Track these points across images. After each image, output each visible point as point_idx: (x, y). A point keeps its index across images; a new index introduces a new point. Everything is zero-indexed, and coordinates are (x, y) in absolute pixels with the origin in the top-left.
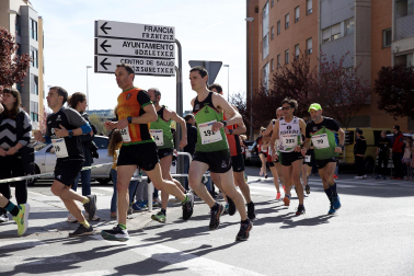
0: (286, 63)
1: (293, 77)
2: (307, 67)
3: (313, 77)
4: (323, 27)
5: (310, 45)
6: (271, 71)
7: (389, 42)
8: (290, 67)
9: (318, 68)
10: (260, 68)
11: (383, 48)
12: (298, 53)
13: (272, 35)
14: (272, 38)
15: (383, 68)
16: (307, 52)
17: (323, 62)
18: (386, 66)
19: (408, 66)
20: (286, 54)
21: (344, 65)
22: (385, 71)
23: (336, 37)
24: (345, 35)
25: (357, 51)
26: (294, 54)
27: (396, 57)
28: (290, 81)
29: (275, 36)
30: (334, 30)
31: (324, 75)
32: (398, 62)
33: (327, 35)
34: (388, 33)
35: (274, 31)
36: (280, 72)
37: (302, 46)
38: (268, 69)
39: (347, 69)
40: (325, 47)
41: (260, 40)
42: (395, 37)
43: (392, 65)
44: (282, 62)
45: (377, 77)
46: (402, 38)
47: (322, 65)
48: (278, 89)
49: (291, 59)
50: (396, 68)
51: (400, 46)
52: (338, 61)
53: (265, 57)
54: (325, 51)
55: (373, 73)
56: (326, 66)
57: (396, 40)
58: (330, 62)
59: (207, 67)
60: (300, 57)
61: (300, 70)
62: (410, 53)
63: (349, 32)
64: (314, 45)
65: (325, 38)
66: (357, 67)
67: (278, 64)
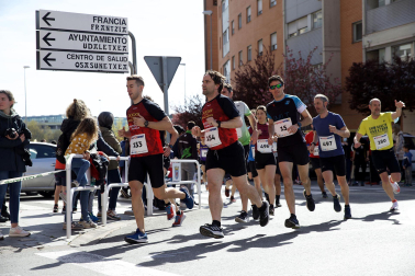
0: (249, 61)
1: (257, 76)
2: (272, 65)
4: (288, 21)
5: (275, 40)
6: (233, 69)
7: (359, 36)
8: (253, 65)
9: (284, 66)
10: (220, 66)
11: (353, 43)
12: (261, 49)
13: (233, 30)
14: (232, 34)
15: (355, 64)
16: (272, 48)
17: (289, 58)
18: (357, 62)
19: (381, 61)
20: (249, 51)
21: (312, 62)
22: (356, 67)
23: (302, 31)
24: (313, 28)
25: (326, 47)
26: (257, 51)
27: (367, 53)
28: (254, 80)
29: (236, 31)
30: (300, 24)
31: (291, 73)
32: (371, 58)
33: (293, 30)
34: (359, 27)
35: (235, 26)
36: (242, 70)
37: (266, 41)
38: (228, 68)
39: (316, 66)
40: (290, 42)
41: (220, 35)
42: (366, 30)
43: (364, 61)
44: (244, 60)
45: (348, 74)
46: (374, 32)
47: (288, 62)
48: (241, 89)
49: (254, 56)
50: (368, 64)
51: (371, 40)
52: (305, 58)
53: (225, 54)
54: (291, 47)
55: (342, 70)
56: (293, 63)
57: (367, 34)
58: (297, 58)
59: (165, 64)
60: (264, 54)
61: (264, 68)
62: (383, 47)
63: (316, 26)
64: (279, 40)
65: (291, 32)
66: (327, 64)
67: (240, 61)
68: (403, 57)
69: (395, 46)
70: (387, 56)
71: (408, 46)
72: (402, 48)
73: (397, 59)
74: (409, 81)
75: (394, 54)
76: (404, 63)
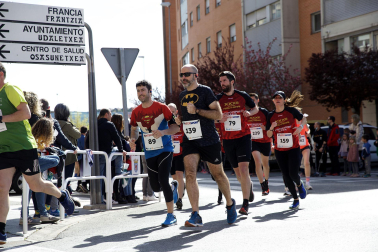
0: (208, 53)
1: (217, 67)
2: (231, 56)
3: (239, 66)
4: (247, 11)
5: (234, 32)
6: (192, 61)
7: (318, 26)
8: (212, 56)
9: (243, 57)
10: (179, 59)
11: (312, 33)
12: (220, 41)
13: (191, 22)
14: (191, 26)
15: (314, 55)
16: (231, 40)
17: (248, 49)
18: (316, 53)
19: (340, 52)
20: (208, 43)
21: (272, 53)
22: (315, 58)
23: (261, 23)
24: (272, 19)
25: (285, 38)
26: (217, 42)
27: (326, 43)
29: (194, 23)
30: (259, 15)
31: (250, 65)
32: (329, 48)
33: (251, 21)
34: (317, 17)
35: (193, 17)
36: (202, 63)
37: (225, 32)
38: (188, 59)
39: (275, 57)
41: (178, 27)
42: (325, 21)
43: (323, 51)
44: (203, 51)
45: (307, 65)
46: (332, 22)
47: (247, 53)
49: (213, 48)
50: (327, 54)
51: (329, 31)
52: (264, 49)
53: (184, 46)
54: (250, 38)
55: (302, 61)
56: (252, 55)
57: (325, 24)
58: (257, 50)
59: (122, 56)
60: (224, 45)
61: (224, 60)
62: (342, 38)
63: (275, 17)
64: (238, 31)
65: (249, 24)
66: (286, 55)
67: (199, 53)
68: (362, 48)
69: (354, 36)
70: (346, 47)
71: (367, 37)
72: (361, 38)
73: (356, 50)
74: (368, 71)
75: (353, 44)
76: (362, 53)
